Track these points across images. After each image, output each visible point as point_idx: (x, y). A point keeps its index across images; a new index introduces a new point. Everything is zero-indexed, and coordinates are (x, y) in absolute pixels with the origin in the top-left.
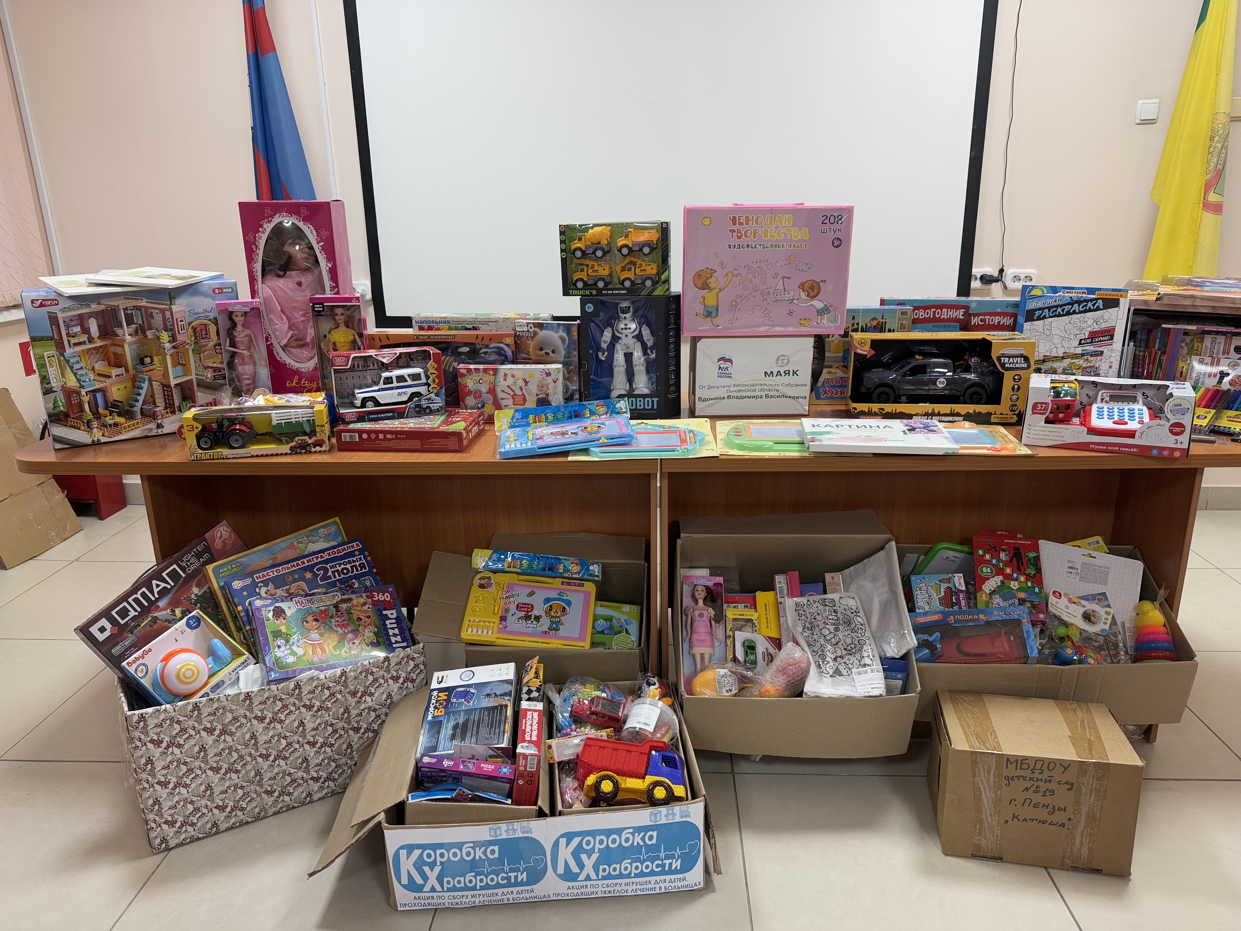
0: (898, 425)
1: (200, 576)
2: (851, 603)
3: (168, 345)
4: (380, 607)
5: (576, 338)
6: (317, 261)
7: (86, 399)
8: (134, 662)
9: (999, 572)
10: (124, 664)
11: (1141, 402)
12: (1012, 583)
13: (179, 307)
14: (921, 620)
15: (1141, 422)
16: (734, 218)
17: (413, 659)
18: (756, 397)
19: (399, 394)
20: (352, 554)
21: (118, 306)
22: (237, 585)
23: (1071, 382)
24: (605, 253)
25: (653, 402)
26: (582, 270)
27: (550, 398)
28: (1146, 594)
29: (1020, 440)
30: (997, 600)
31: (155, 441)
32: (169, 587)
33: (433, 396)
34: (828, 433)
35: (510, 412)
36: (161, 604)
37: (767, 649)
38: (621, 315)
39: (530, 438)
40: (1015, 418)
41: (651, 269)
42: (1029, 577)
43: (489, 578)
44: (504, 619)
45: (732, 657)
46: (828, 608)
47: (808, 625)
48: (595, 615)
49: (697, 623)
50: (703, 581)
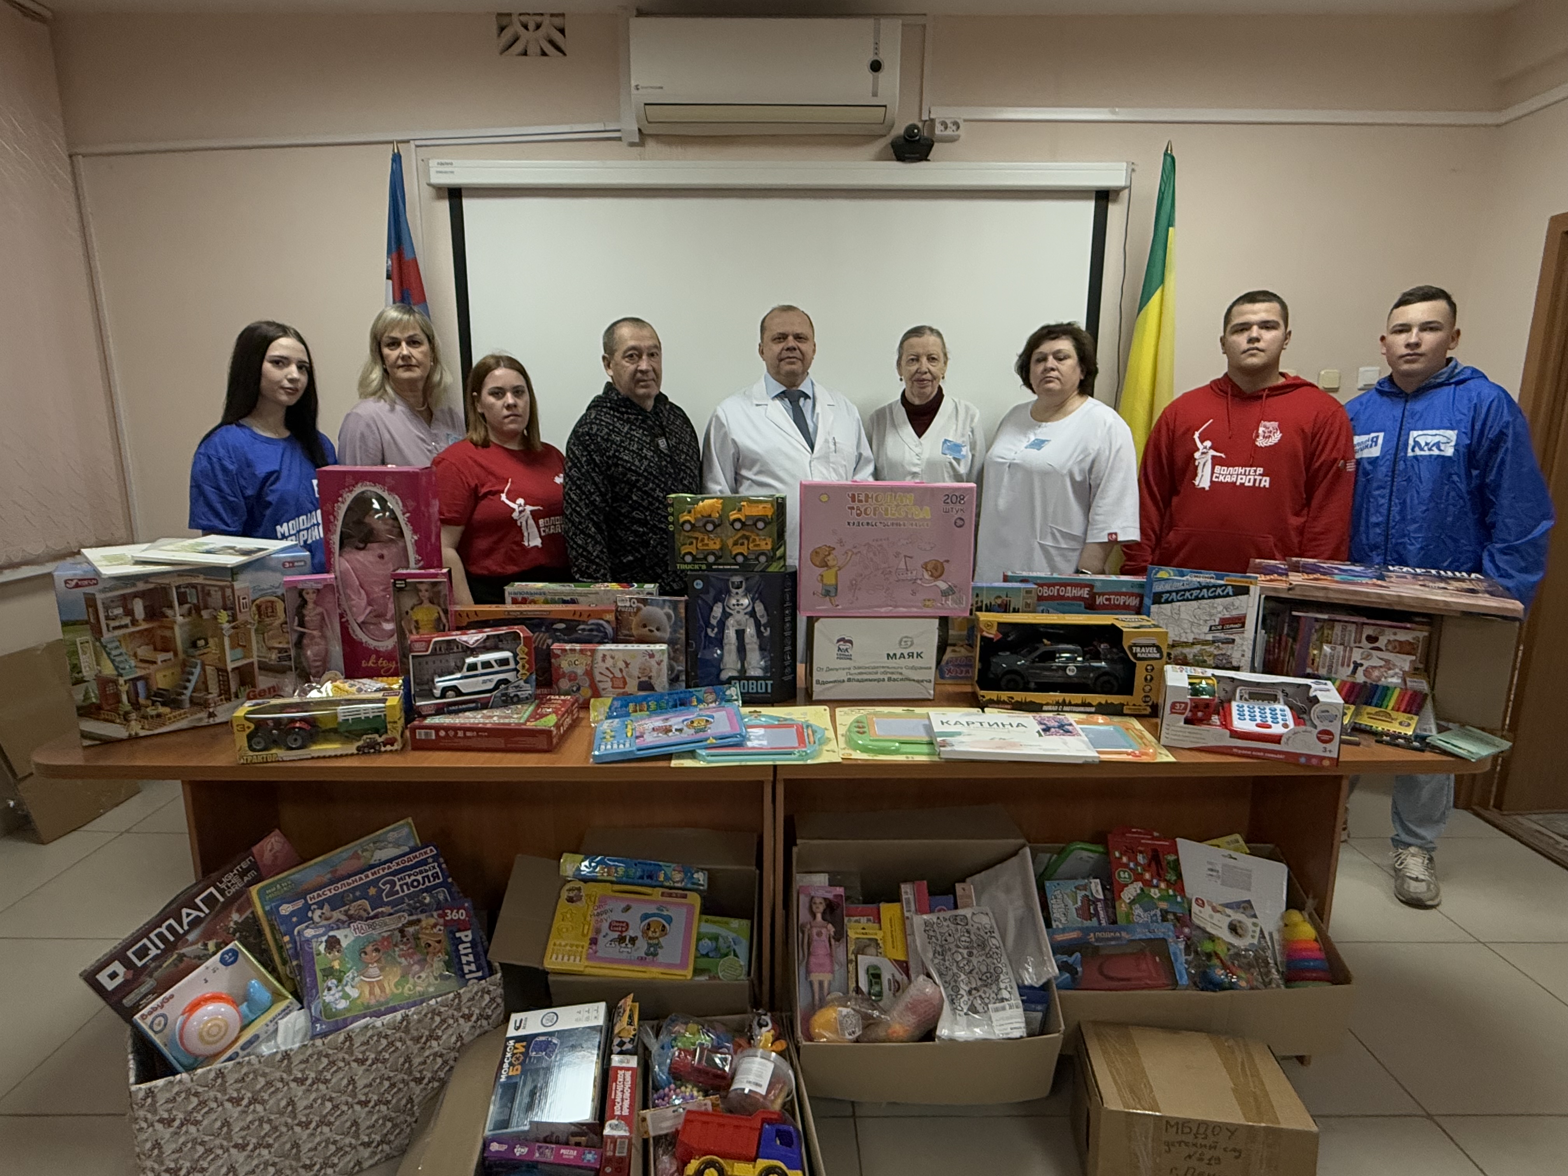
0: (1029, 720)
1: (242, 899)
2: (985, 920)
3: (226, 626)
4: (453, 928)
5: (683, 615)
6: (401, 534)
7: (124, 688)
8: (150, 1013)
9: (1138, 877)
10: (137, 1017)
11: (1282, 701)
12: (1152, 890)
13: (241, 584)
14: (1059, 937)
15: (1285, 726)
16: (854, 495)
17: (489, 992)
18: (878, 680)
19: (484, 682)
20: (424, 862)
21: (170, 586)
22: (286, 909)
23: (1209, 678)
24: (716, 526)
25: (766, 685)
26: (691, 543)
27: (653, 681)
28: (1293, 903)
29: (1158, 739)
30: (1138, 910)
32: (202, 915)
33: (522, 683)
34: (959, 734)
35: (608, 701)
36: (191, 937)
37: (893, 976)
39: (629, 734)
40: (1149, 710)
41: (766, 545)
42: (1169, 884)
43: (579, 889)
44: (594, 942)
45: (854, 985)
46: (959, 927)
47: (939, 949)
48: (699, 933)
49: (814, 943)
50: (822, 893)
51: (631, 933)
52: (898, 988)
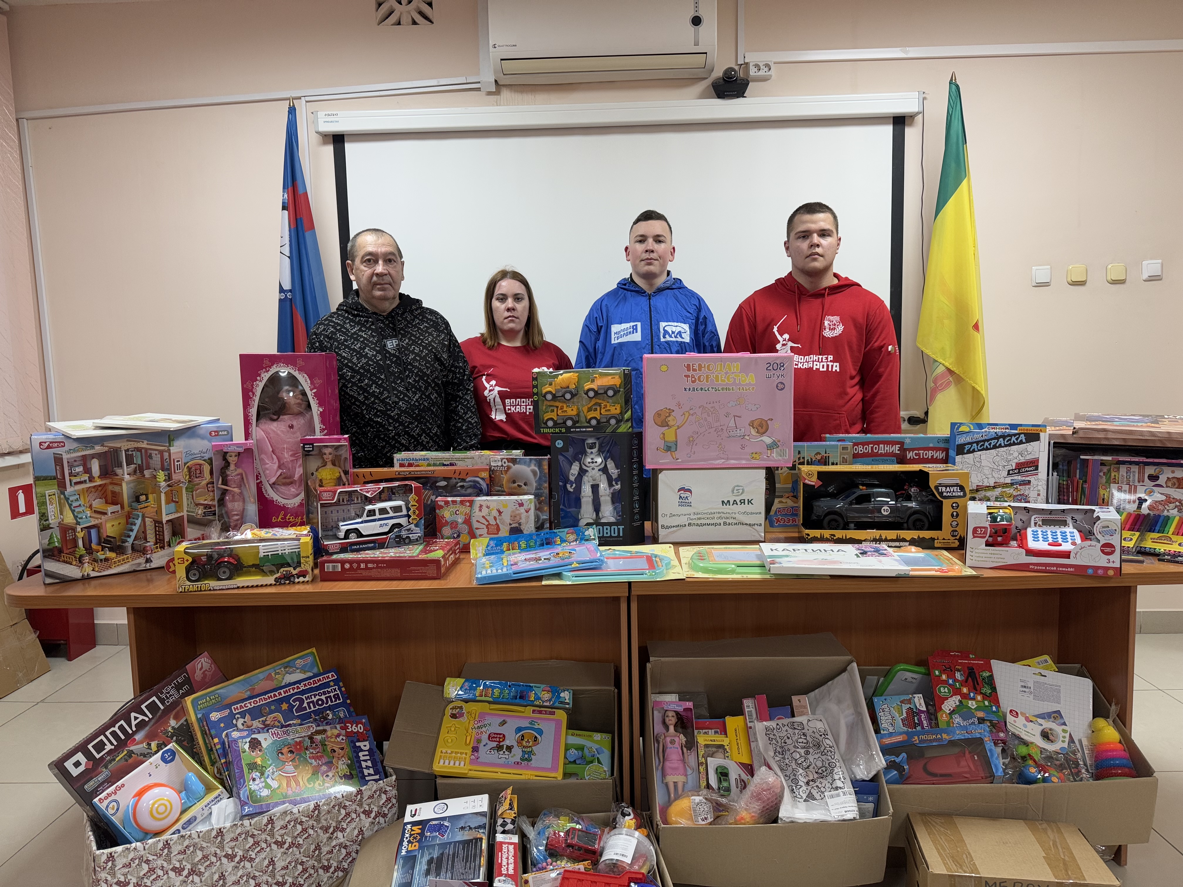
0: (850, 549)
1: (178, 708)
2: (819, 725)
3: (163, 484)
4: (353, 738)
5: (547, 471)
6: (309, 406)
7: (80, 535)
8: (106, 798)
9: (957, 692)
10: (96, 800)
11: (1071, 525)
12: (970, 702)
13: (178, 448)
14: (887, 741)
15: (1074, 544)
16: (689, 365)
17: (385, 792)
18: (715, 525)
19: (381, 526)
20: (326, 685)
21: (120, 448)
22: (215, 716)
23: (1005, 508)
24: (573, 395)
25: (619, 529)
26: (553, 411)
27: (522, 527)
28: (1099, 711)
29: (965, 563)
30: (957, 719)
31: (142, 575)
32: (147, 719)
33: (412, 526)
34: (787, 556)
35: (485, 541)
36: (138, 737)
37: (740, 776)
38: (589, 451)
39: (505, 564)
40: (957, 543)
41: (616, 410)
42: (985, 697)
43: (461, 708)
44: (475, 749)
45: (705, 784)
46: (796, 731)
47: (778, 749)
48: (566, 745)
49: (668, 751)
50: (673, 707)
51: (507, 742)
52: (744, 785)
